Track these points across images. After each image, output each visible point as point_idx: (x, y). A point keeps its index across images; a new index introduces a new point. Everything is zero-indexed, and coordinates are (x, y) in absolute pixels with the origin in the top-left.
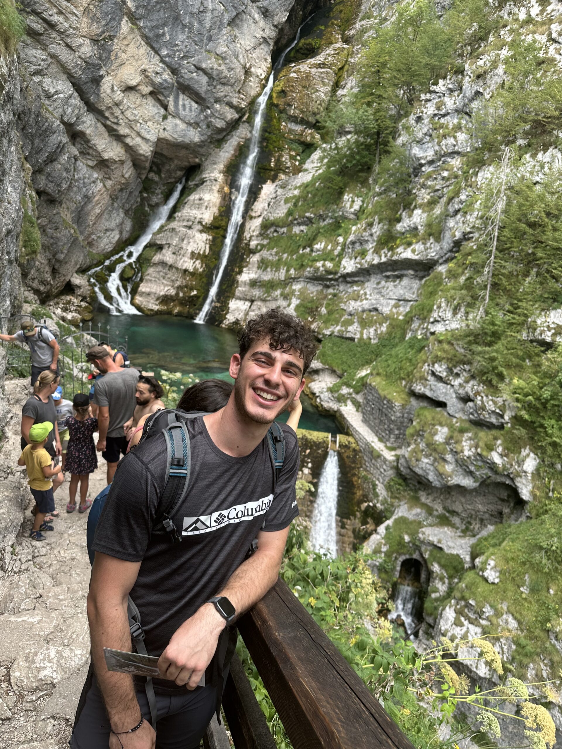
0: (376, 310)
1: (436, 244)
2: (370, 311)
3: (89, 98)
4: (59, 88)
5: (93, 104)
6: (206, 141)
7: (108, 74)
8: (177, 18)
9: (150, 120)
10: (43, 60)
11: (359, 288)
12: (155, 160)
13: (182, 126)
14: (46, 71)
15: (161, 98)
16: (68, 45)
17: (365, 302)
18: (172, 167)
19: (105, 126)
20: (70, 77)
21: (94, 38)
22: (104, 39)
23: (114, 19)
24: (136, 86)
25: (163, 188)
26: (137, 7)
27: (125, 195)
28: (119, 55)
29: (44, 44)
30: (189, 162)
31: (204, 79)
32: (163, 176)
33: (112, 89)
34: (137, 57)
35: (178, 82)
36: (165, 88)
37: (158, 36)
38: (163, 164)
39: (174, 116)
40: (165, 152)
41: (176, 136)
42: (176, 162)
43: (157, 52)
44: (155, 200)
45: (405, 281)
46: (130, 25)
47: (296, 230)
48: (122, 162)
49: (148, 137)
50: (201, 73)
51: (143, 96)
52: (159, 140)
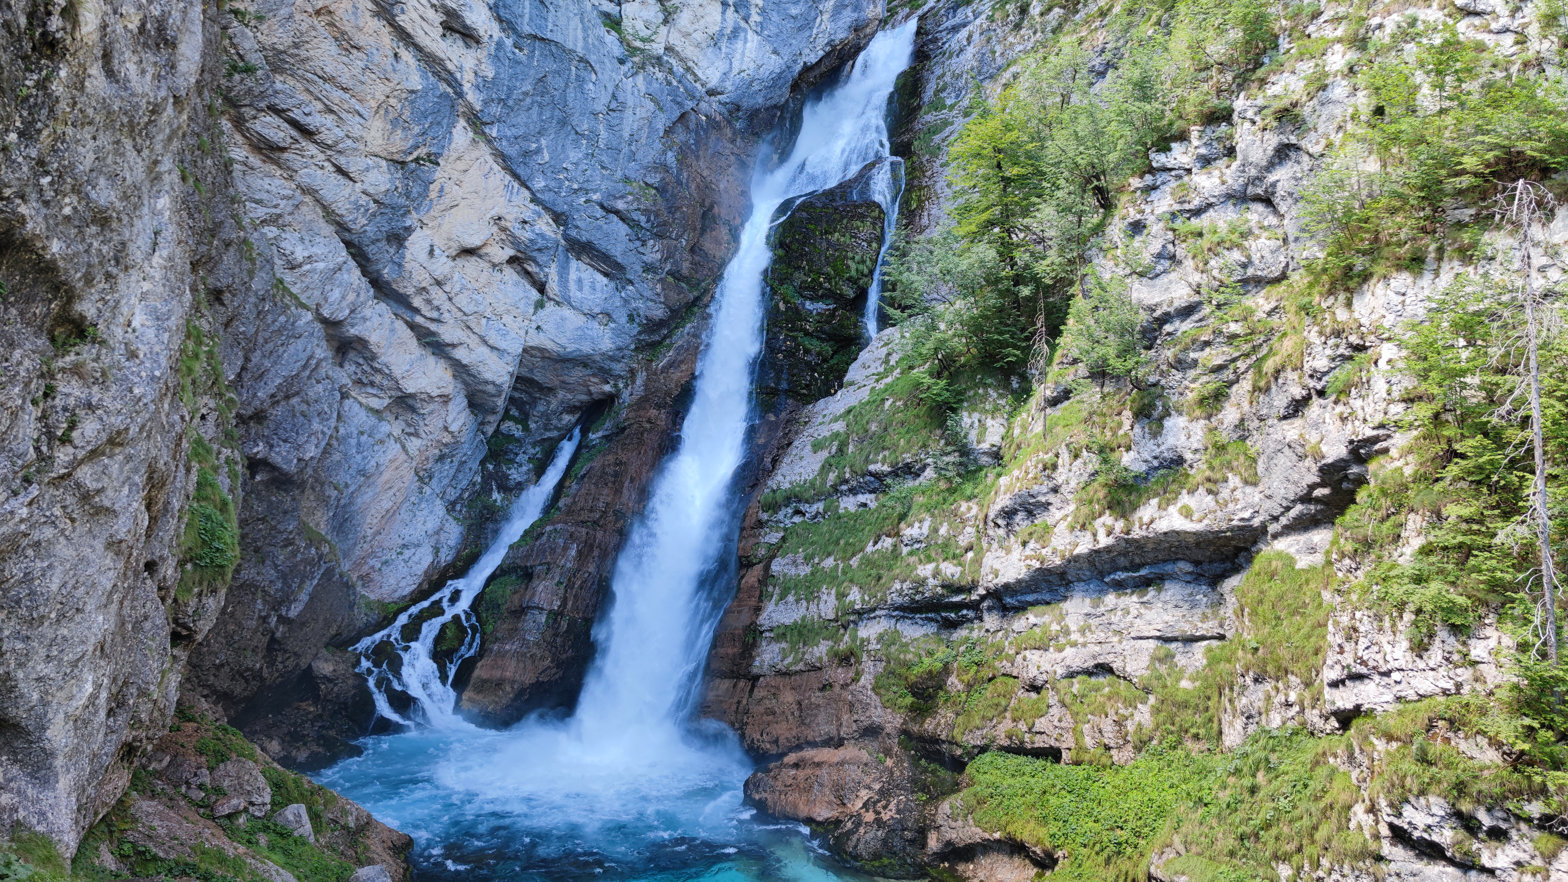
0: (1104, 669)
1: (1249, 489)
2: (1089, 673)
3: (378, 271)
4: (317, 250)
5: (388, 283)
6: (627, 347)
7: (423, 225)
8: (563, 123)
9: (508, 312)
10: (284, 198)
11: (1046, 619)
12: (517, 395)
13: (574, 319)
14: (288, 219)
15: (532, 268)
16: (340, 170)
17: (1069, 651)
18: (554, 404)
19: (412, 326)
20: (342, 228)
21: (396, 157)
22: (417, 160)
23: (439, 123)
24: (479, 248)
25: (532, 451)
26: (486, 103)
27: (448, 469)
28: (446, 190)
29: (289, 168)
30: (590, 393)
31: (623, 229)
32: (532, 426)
33: (431, 252)
34: (482, 194)
35: (566, 237)
36: (539, 250)
37: (526, 154)
38: (534, 402)
39: (558, 303)
40: (538, 377)
41: (563, 341)
42: (561, 394)
43: (524, 184)
44: (515, 475)
45: (1173, 591)
46: (471, 134)
47: (848, 504)
48: (445, 399)
49: (502, 345)
50: (615, 219)
51: (494, 266)
52: (525, 350)
